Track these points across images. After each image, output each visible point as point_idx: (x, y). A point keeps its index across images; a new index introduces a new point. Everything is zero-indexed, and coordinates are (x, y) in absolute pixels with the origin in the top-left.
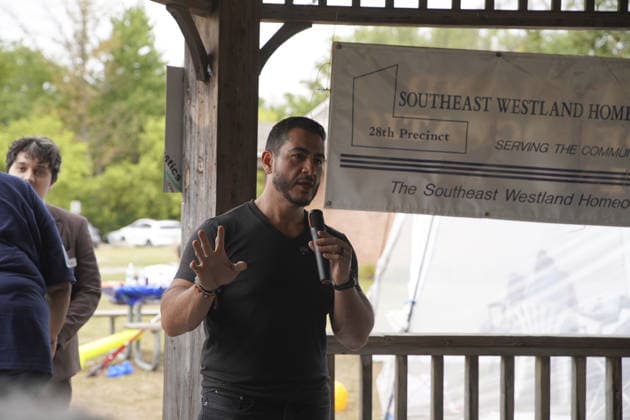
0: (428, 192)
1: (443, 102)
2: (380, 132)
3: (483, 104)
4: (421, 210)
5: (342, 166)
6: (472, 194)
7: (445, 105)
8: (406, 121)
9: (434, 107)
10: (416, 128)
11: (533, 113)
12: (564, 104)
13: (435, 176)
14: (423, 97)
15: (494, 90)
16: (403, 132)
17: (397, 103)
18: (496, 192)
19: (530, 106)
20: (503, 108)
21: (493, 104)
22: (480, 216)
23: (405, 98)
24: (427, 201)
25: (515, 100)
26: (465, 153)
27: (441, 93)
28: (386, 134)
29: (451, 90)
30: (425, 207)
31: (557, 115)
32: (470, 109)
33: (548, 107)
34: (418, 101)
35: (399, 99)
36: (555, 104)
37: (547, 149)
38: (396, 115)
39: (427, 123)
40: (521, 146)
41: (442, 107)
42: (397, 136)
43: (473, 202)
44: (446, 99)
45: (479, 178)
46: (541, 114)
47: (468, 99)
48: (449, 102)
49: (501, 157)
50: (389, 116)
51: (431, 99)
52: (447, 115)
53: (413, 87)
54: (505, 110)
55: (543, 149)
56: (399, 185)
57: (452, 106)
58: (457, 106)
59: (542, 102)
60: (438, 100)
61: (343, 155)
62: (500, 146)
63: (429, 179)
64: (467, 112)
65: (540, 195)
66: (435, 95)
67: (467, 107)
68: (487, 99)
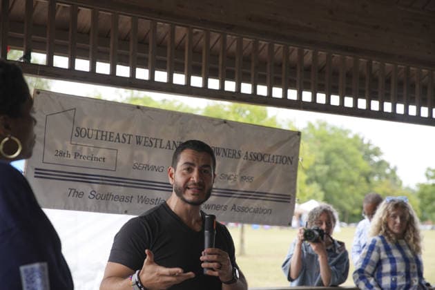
0: (92, 196)
1: (102, 135)
2: (62, 154)
3: (127, 138)
4: (86, 209)
5: (35, 177)
6: (117, 198)
7: (104, 138)
8: (78, 147)
9: (97, 139)
10: (85, 153)
11: (156, 147)
12: (174, 142)
13: (96, 185)
14: (91, 132)
15: (134, 130)
16: (77, 155)
17: (74, 134)
18: (132, 197)
19: (154, 142)
20: (139, 142)
21: (133, 139)
22: (122, 213)
23: (79, 132)
24: (91, 202)
25: (146, 138)
26: (115, 171)
27: (102, 130)
28: (66, 155)
29: (107, 128)
30: (89, 207)
31: (170, 149)
32: (119, 142)
33: (165, 144)
34: (87, 134)
35: (75, 132)
36: (169, 142)
37: (163, 170)
38: (73, 143)
39: (92, 149)
40: (147, 167)
41: (102, 139)
42: (72, 157)
43: (118, 203)
44: (104, 134)
45: (122, 187)
46: (160, 147)
47: (118, 134)
48: (106, 136)
49: (136, 174)
50: (68, 143)
51: (95, 133)
52: (105, 144)
53: (84, 125)
54: (140, 143)
55: (161, 170)
56: (73, 191)
57: (108, 139)
58: (111, 139)
59: (161, 140)
60: (100, 134)
61: (36, 169)
62: (136, 167)
63: (92, 188)
64: (117, 143)
65: (157, 200)
66: (97, 131)
67: (117, 140)
68: (130, 136)
